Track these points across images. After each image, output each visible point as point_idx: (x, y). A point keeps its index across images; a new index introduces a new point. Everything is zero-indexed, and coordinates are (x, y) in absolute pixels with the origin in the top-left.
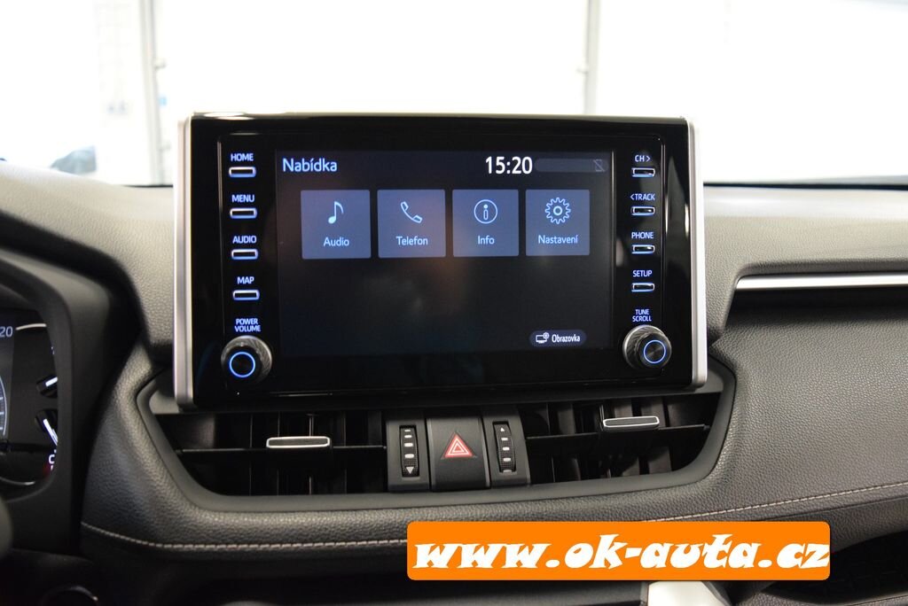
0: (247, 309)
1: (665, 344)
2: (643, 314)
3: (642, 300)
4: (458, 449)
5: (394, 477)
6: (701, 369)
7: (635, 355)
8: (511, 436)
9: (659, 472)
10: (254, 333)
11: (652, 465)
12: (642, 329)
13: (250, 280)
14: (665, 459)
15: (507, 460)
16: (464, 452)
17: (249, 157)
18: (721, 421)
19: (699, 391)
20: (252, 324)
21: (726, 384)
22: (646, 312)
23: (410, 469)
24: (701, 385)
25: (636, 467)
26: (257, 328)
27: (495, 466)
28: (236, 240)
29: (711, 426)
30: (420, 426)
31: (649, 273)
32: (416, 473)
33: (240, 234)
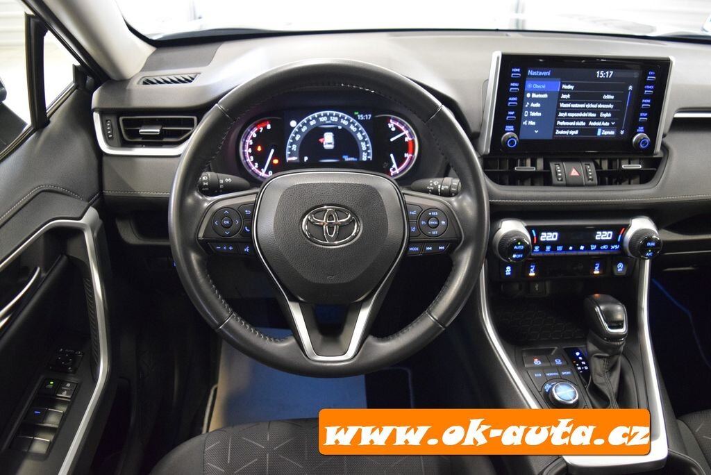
0: (510, 123)
1: (648, 140)
2: (641, 129)
3: (641, 124)
4: (574, 173)
5: (555, 181)
6: (658, 149)
7: (637, 144)
8: (591, 169)
9: (635, 184)
10: (512, 131)
11: (632, 181)
12: (640, 135)
13: (513, 113)
14: (638, 179)
15: (590, 177)
16: (577, 174)
17: (518, 70)
18: (661, 168)
19: (655, 156)
20: (510, 128)
21: (664, 156)
22: (642, 128)
23: (560, 179)
24: (656, 154)
25: (627, 182)
26: (513, 130)
27: (587, 179)
28: (510, 99)
29: (657, 168)
30: (561, 164)
31: (646, 114)
32: (561, 180)
33: (512, 97)
